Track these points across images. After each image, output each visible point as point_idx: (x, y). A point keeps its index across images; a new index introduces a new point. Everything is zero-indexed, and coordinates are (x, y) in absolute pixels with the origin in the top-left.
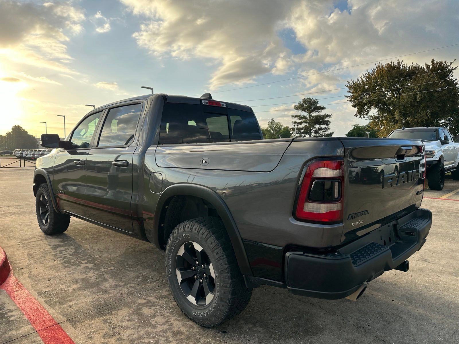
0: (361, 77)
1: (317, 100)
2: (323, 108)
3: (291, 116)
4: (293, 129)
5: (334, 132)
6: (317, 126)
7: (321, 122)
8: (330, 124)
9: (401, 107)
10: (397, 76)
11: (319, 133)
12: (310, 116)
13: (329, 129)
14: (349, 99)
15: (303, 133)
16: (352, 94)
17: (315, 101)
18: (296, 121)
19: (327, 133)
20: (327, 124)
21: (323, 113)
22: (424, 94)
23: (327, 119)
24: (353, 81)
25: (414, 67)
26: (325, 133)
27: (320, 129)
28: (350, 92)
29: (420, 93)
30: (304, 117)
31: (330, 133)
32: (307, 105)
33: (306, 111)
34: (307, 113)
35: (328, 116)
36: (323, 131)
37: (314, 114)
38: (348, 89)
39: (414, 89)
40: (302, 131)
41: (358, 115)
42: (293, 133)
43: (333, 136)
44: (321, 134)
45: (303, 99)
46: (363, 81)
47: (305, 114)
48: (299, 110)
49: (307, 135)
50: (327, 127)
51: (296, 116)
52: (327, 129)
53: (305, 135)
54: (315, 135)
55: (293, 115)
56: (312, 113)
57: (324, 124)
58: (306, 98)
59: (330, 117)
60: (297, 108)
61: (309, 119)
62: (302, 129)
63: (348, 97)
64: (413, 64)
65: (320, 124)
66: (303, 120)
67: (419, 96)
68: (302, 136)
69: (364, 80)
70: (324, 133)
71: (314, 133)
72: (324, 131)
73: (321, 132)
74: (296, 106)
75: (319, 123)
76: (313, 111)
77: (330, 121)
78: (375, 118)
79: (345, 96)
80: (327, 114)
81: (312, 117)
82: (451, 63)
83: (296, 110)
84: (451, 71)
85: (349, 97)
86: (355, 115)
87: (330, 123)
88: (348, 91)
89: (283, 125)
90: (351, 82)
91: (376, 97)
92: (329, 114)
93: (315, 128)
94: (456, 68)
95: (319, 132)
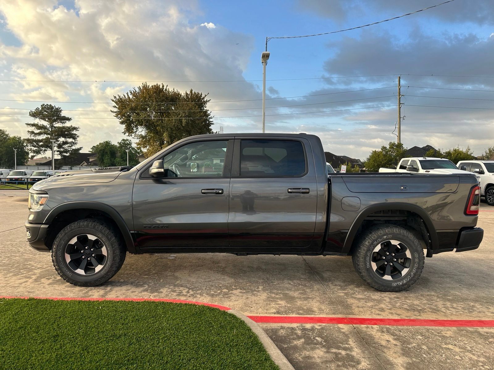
0: (127, 94)
1: (60, 108)
2: (69, 119)
3: (26, 124)
4: (29, 141)
5: (82, 147)
6: (62, 139)
7: (67, 135)
8: (78, 138)
9: (169, 129)
10: (164, 99)
11: (63, 148)
12: (52, 126)
13: (76, 143)
14: (115, 115)
15: (42, 146)
16: (119, 110)
17: (57, 109)
18: (33, 130)
19: (74, 148)
20: (74, 138)
21: (68, 124)
22: (188, 120)
23: (74, 132)
24: (120, 96)
25: (175, 93)
26: (71, 148)
27: (66, 143)
28: (116, 108)
29: (185, 119)
30: (43, 127)
31: (77, 148)
32: (47, 112)
33: (47, 119)
34: (48, 123)
35: (75, 129)
36: (68, 145)
37: (58, 125)
38: (114, 104)
39: (179, 114)
40: (41, 144)
41: (126, 133)
42: (27, 146)
43: (81, 152)
44: (66, 149)
45: (42, 104)
46: (129, 98)
47: (46, 123)
48: (36, 118)
49: (48, 149)
50: (73, 141)
51: (33, 125)
52: (74, 144)
53: (46, 149)
54: (58, 150)
55: (29, 123)
56: (54, 123)
57: (70, 138)
58: (46, 105)
59: (77, 130)
60: (34, 115)
61: (51, 130)
62: (41, 141)
63: (114, 113)
64: (174, 89)
65: (65, 138)
66: (43, 131)
67: (184, 121)
68: (42, 150)
69: (131, 96)
70: (69, 148)
71: (57, 147)
72: (70, 145)
73: (66, 146)
74: (32, 113)
75: (65, 136)
76: (55, 121)
77: (77, 135)
78: (142, 137)
79: (111, 111)
80: (73, 126)
81: (55, 127)
82: (206, 96)
83: (32, 117)
84: (205, 102)
85: (116, 112)
86: (123, 133)
87: (77, 136)
88: (114, 106)
89: (8, 134)
90: (118, 97)
91: (146, 116)
92: (76, 126)
93: (58, 141)
94: (209, 100)
95: (63, 146)
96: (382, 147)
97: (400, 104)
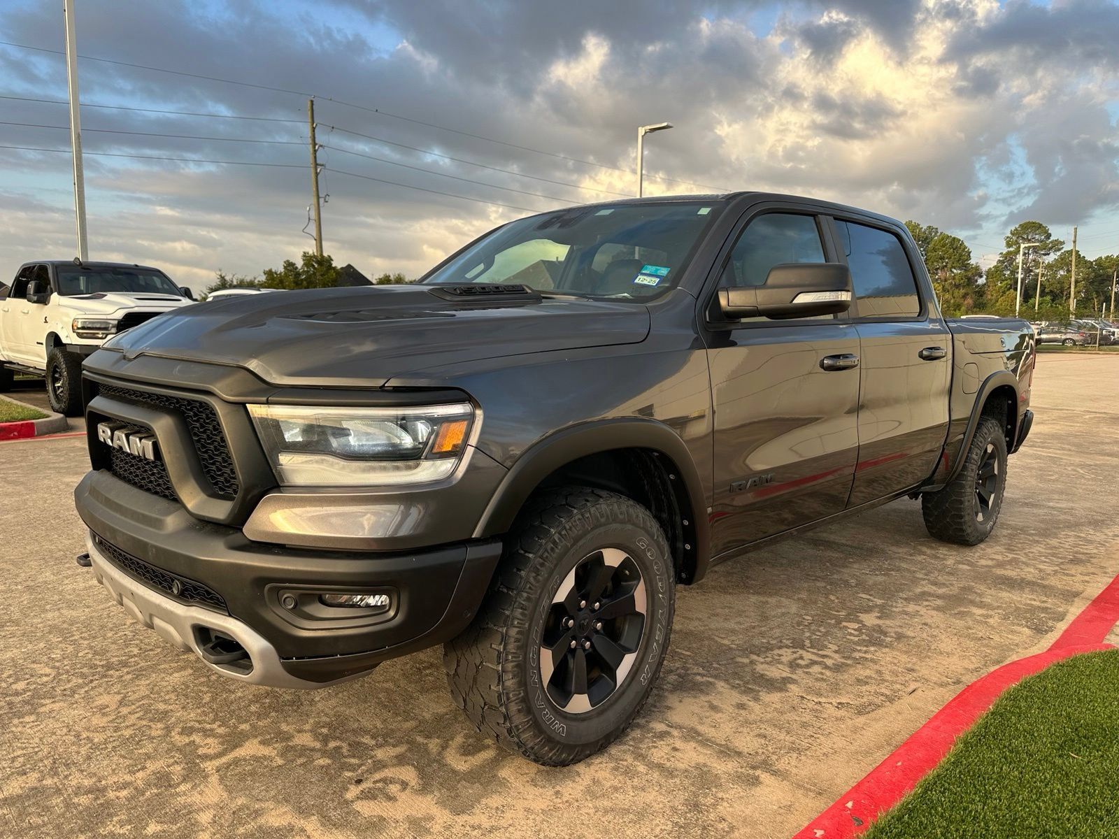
96: (285, 262)
97: (316, 165)
